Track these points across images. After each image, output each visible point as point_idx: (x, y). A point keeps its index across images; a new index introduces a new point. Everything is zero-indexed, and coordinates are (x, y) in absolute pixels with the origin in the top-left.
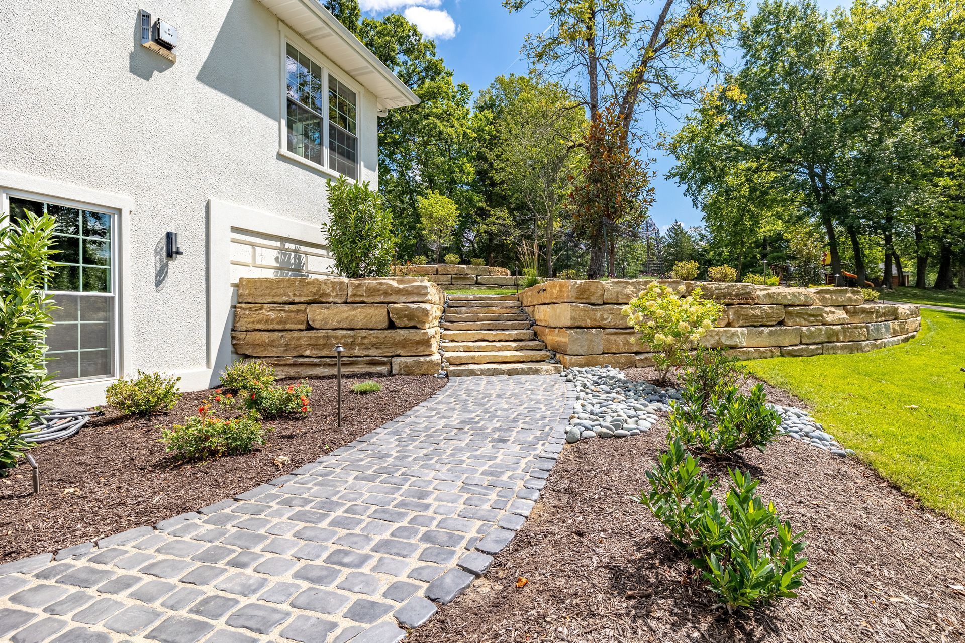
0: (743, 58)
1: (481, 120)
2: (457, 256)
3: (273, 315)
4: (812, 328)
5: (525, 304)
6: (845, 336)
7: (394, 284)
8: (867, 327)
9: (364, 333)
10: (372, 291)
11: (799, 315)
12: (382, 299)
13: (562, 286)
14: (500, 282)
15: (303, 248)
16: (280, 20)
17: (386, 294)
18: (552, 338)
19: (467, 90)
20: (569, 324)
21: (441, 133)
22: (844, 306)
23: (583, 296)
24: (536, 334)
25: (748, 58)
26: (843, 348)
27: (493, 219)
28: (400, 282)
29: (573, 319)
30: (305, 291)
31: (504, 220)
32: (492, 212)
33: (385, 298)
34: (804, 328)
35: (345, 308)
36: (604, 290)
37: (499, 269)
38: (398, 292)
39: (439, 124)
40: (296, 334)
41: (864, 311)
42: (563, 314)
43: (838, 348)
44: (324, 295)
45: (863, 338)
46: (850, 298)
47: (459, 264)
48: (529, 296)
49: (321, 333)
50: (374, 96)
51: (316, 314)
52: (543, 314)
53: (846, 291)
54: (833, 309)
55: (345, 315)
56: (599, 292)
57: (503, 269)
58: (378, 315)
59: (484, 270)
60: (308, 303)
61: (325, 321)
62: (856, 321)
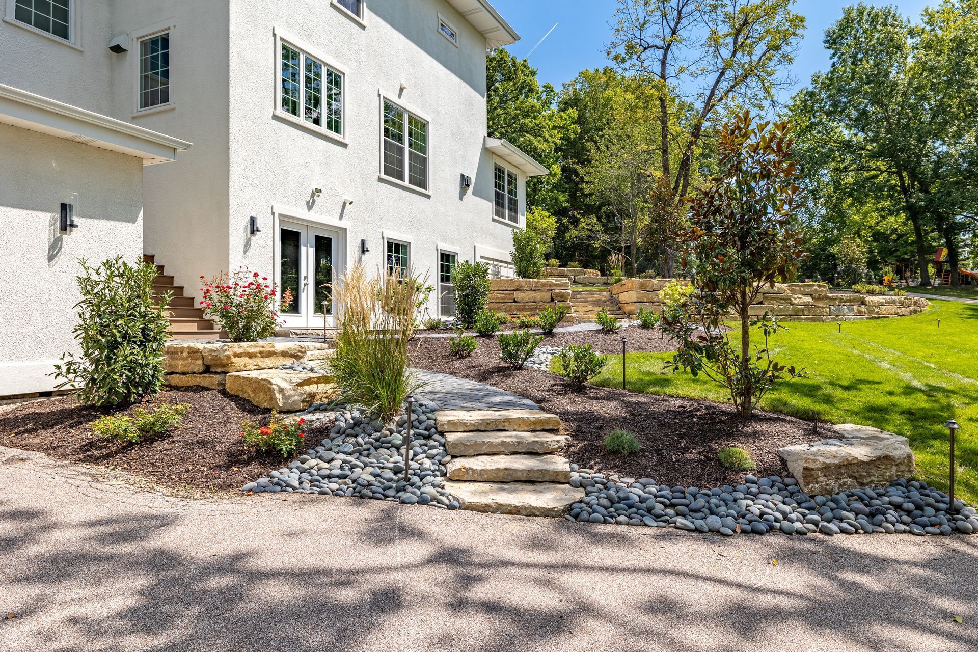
0: (831, 58)
1: (566, 119)
2: (558, 261)
3: (499, 296)
4: (782, 307)
5: (614, 293)
6: (809, 312)
7: (554, 281)
8: (829, 308)
9: (541, 303)
10: (544, 285)
11: (772, 299)
12: (548, 288)
13: (632, 282)
14: (592, 281)
15: (500, 264)
16: (493, 153)
17: (550, 286)
18: (628, 308)
19: (552, 91)
20: (635, 300)
21: (536, 149)
22: (811, 295)
23: (642, 287)
24: (620, 308)
25: (836, 59)
26: (806, 319)
27: (583, 225)
28: (556, 280)
29: (637, 298)
30: (513, 285)
31: (593, 226)
32: (582, 219)
33: (550, 287)
34: (775, 306)
35: (531, 292)
36: (653, 284)
37: (592, 271)
38: (556, 285)
39: (534, 141)
40: (510, 304)
41: (828, 298)
42: (633, 296)
43: (802, 319)
44: (521, 286)
45: (825, 314)
46: (816, 290)
47: (559, 267)
48: (616, 288)
49: (521, 304)
50: (524, 172)
51: (518, 295)
52: (623, 297)
53: (813, 285)
54: (800, 296)
55: (532, 296)
56: (651, 285)
57: (594, 271)
58: (547, 296)
59: (580, 272)
60: (514, 290)
61: (523, 298)
62: (820, 304)
